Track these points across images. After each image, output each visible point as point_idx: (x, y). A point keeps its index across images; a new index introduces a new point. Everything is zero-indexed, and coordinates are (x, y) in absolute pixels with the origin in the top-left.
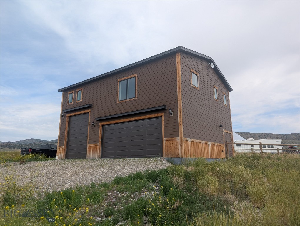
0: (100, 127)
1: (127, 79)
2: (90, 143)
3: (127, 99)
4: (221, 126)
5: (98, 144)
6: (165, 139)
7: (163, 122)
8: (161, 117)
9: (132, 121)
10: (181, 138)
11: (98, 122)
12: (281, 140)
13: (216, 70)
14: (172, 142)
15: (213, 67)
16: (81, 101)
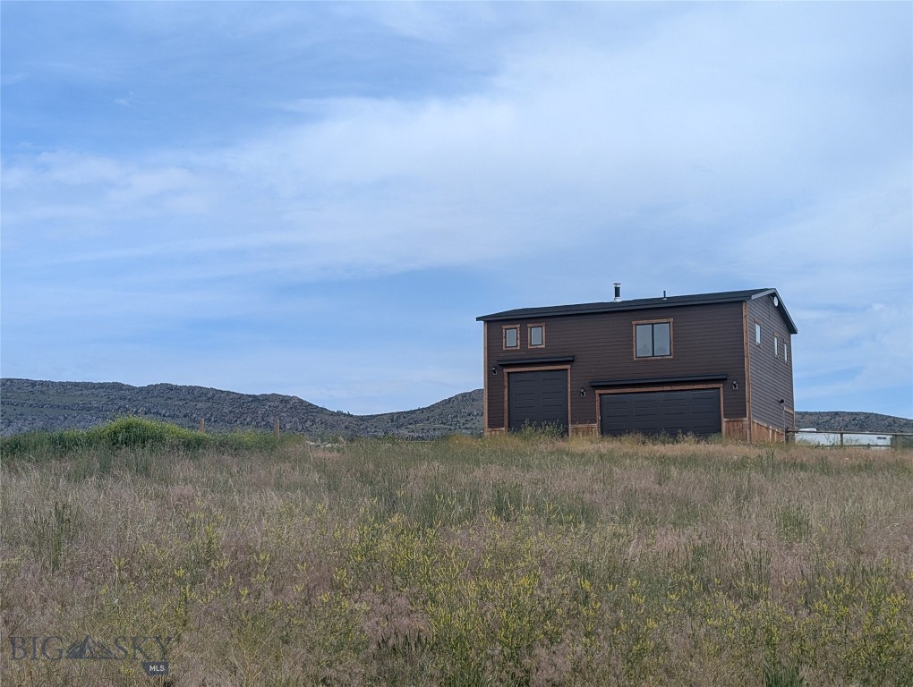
0: (598, 398)
1: (653, 324)
2: (573, 423)
3: (653, 356)
4: (782, 401)
5: (596, 425)
6: (725, 420)
7: (722, 396)
8: (719, 388)
9: (663, 391)
10: (750, 418)
11: (591, 388)
12: (889, 437)
13: (781, 310)
14: (736, 424)
15: (776, 304)
16: (543, 346)
